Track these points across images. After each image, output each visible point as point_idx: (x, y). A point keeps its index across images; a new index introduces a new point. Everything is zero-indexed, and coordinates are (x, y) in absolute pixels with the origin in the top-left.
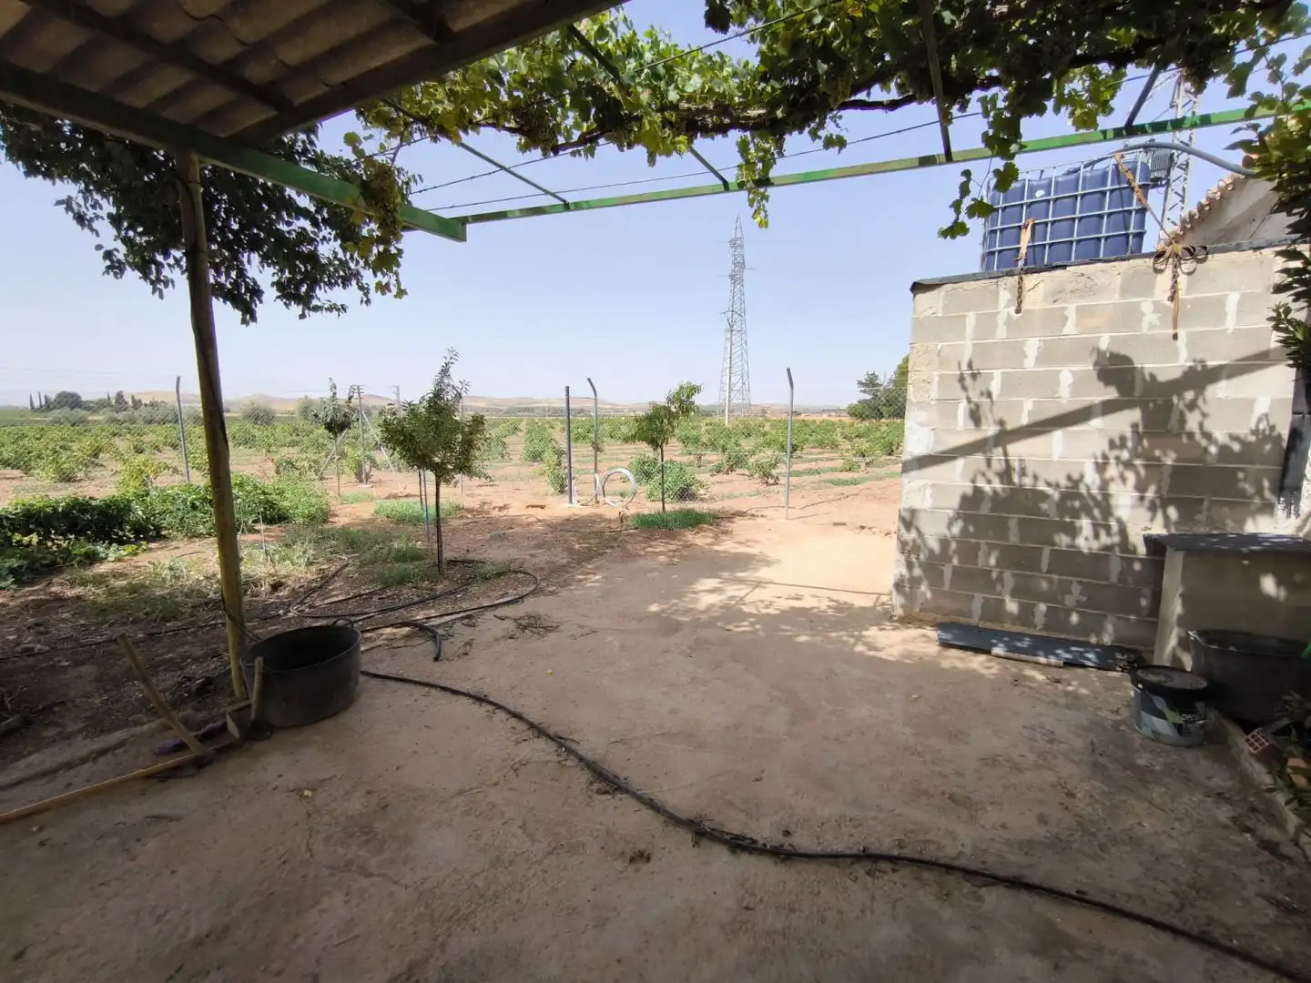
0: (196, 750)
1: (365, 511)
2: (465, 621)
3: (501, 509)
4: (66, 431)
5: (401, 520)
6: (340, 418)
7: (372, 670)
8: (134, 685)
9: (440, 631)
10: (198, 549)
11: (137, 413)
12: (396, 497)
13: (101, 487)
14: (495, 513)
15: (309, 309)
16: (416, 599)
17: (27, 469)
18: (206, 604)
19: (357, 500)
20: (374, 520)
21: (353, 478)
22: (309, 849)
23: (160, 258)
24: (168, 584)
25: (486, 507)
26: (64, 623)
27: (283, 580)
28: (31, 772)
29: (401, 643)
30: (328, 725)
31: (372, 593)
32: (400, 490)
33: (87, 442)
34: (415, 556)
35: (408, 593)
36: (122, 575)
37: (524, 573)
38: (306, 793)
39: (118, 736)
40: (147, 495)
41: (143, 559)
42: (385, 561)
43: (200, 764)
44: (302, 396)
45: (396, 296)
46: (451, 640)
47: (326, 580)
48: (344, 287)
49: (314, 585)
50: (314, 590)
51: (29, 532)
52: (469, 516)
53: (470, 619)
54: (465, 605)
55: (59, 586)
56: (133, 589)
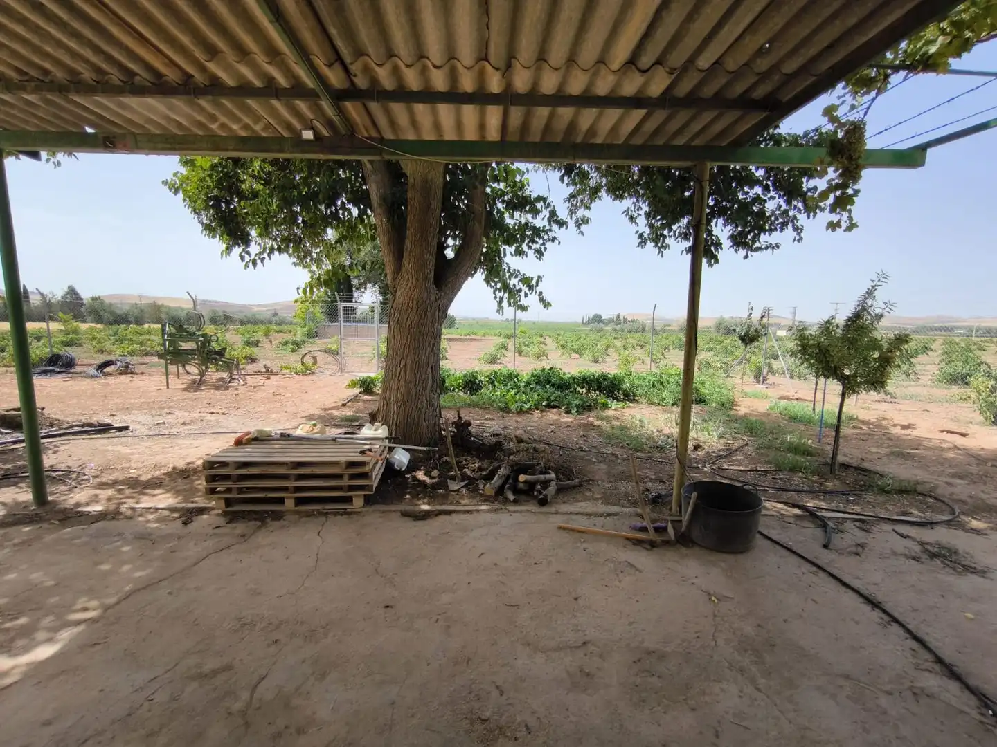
0: (652, 535)
1: (762, 406)
2: (857, 524)
3: (904, 427)
4: (596, 336)
5: (793, 419)
6: (752, 332)
7: (765, 532)
8: (622, 483)
9: (831, 524)
10: (653, 412)
11: (626, 325)
12: (787, 398)
13: (610, 367)
14: (897, 431)
15: (752, 251)
16: (806, 488)
17: (581, 355)
18: (657, 447)
19: (755, 396)
20: (769, 415)
21: (752, 379)
22: (714, 639)
23: (666, 233)
24: (638, 429)
25: (884, 422)
26: (594, 438)
27: (701, 444)
28: (581, 510)
29: (792, 520)
30: (730, 558)
31: (766, 472)
32: (791, 393)
33: (604, 342)
34: (807, 452)
35: (797, 479)
36: (617, 419)
37: (936, 499)
38: (713, 598)
39: (614, 509)
40: (631, 375)
41: (627, 411)
42: (778, 449)
43: (653, 545)
44: (718, 316)
45: (845, 231)
46: (840, 535)
47: (730, 453)
48: (781, 232)
49: (721, 453)
50: (721, 457)
51: (582, 388)
52: (864, 427)
53: (864, 523)
54: (857, 509)
55: (592, 418)
56: (623, 428)
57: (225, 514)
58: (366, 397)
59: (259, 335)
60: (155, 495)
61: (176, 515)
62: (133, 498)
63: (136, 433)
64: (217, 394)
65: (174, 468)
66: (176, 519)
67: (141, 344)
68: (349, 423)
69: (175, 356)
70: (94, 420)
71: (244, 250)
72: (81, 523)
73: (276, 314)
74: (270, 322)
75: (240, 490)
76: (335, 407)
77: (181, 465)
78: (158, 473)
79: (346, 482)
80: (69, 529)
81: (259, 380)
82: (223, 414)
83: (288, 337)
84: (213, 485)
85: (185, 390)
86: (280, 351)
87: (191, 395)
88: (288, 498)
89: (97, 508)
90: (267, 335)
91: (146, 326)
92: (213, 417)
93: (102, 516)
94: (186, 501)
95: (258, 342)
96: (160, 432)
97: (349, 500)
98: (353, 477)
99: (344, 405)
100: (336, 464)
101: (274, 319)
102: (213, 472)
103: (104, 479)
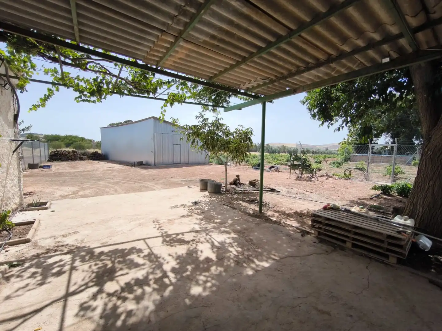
57: (317, 238)
58: (385, 197)
59: (321, 159)
60: (291, 220)
61: (299, 231)
62: (285, 219)
63: (282, 194)
64: (307, 183)
65: (296, 211)
66: (299, 233)
67: (280, 160)
68: (376, 210)
69: (294, 167)
70: (271, 187)
71: (329, 123)
72: (270, 223)
73: (327, 149)
74: (325, 153)
75: (325, 230)
76: (366, 199)
77: (299, 211)
78: (291, 212)
79: (385, 246)
80: (267, 224)
81: (324, 179)
82: (311, 192)
83: (335, 160)
84: (315, 224)
85: (296, 180)
86: (332, 167)
87: (298, 182)
88: (348, 241)
89: (274, 219)
90: (324, 159)
91: (281, 154)
92: (307, 193)
93: (275, 223)
94: (302, 226)
95: (321, 162)
96: (289, 195)
97: (387, 257)
98: (390, 244)
99: (371, 199)
100: (381, 234)
101: (326, 151)
102: (315, 219)
103: (275, 209)
